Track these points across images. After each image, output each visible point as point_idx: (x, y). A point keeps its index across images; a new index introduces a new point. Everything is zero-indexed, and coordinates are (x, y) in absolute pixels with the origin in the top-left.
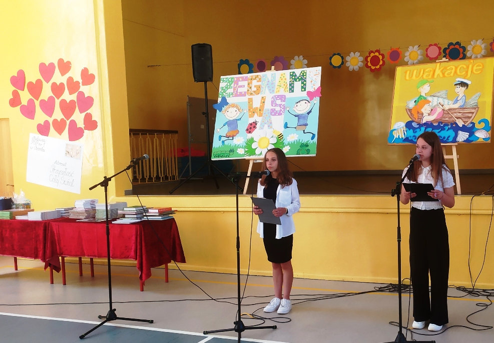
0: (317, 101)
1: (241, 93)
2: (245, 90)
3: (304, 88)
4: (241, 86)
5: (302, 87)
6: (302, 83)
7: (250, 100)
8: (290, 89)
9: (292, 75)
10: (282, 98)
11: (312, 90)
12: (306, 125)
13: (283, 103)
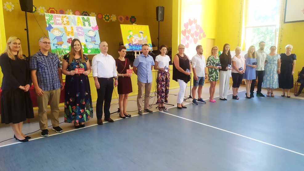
0: (97, 31)
1: (59, 23)
2: (60, 22)
3: (90, 25)
4: (58, 20)
5: (89, 25)
6: (89, 23)
7: (65, 28)
8: (84, 25)
9: (83, 18)
10: (81, 28)
11: (94, 26)
12: (95, 41)
13: (82, 31)
